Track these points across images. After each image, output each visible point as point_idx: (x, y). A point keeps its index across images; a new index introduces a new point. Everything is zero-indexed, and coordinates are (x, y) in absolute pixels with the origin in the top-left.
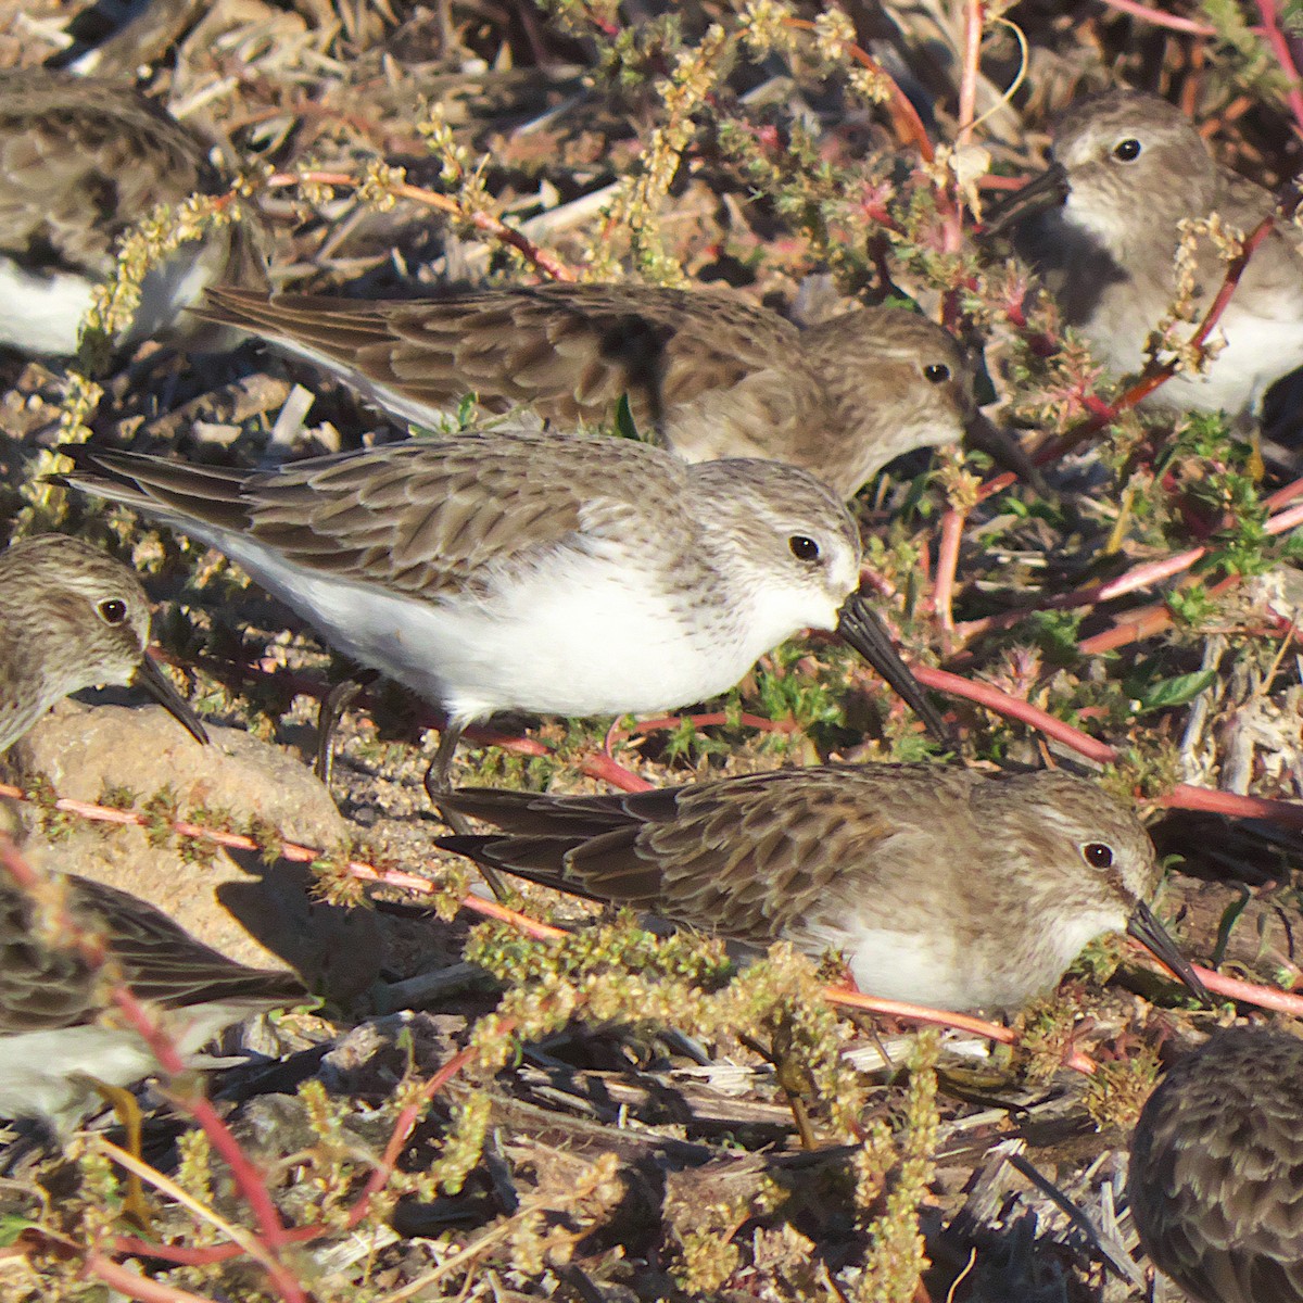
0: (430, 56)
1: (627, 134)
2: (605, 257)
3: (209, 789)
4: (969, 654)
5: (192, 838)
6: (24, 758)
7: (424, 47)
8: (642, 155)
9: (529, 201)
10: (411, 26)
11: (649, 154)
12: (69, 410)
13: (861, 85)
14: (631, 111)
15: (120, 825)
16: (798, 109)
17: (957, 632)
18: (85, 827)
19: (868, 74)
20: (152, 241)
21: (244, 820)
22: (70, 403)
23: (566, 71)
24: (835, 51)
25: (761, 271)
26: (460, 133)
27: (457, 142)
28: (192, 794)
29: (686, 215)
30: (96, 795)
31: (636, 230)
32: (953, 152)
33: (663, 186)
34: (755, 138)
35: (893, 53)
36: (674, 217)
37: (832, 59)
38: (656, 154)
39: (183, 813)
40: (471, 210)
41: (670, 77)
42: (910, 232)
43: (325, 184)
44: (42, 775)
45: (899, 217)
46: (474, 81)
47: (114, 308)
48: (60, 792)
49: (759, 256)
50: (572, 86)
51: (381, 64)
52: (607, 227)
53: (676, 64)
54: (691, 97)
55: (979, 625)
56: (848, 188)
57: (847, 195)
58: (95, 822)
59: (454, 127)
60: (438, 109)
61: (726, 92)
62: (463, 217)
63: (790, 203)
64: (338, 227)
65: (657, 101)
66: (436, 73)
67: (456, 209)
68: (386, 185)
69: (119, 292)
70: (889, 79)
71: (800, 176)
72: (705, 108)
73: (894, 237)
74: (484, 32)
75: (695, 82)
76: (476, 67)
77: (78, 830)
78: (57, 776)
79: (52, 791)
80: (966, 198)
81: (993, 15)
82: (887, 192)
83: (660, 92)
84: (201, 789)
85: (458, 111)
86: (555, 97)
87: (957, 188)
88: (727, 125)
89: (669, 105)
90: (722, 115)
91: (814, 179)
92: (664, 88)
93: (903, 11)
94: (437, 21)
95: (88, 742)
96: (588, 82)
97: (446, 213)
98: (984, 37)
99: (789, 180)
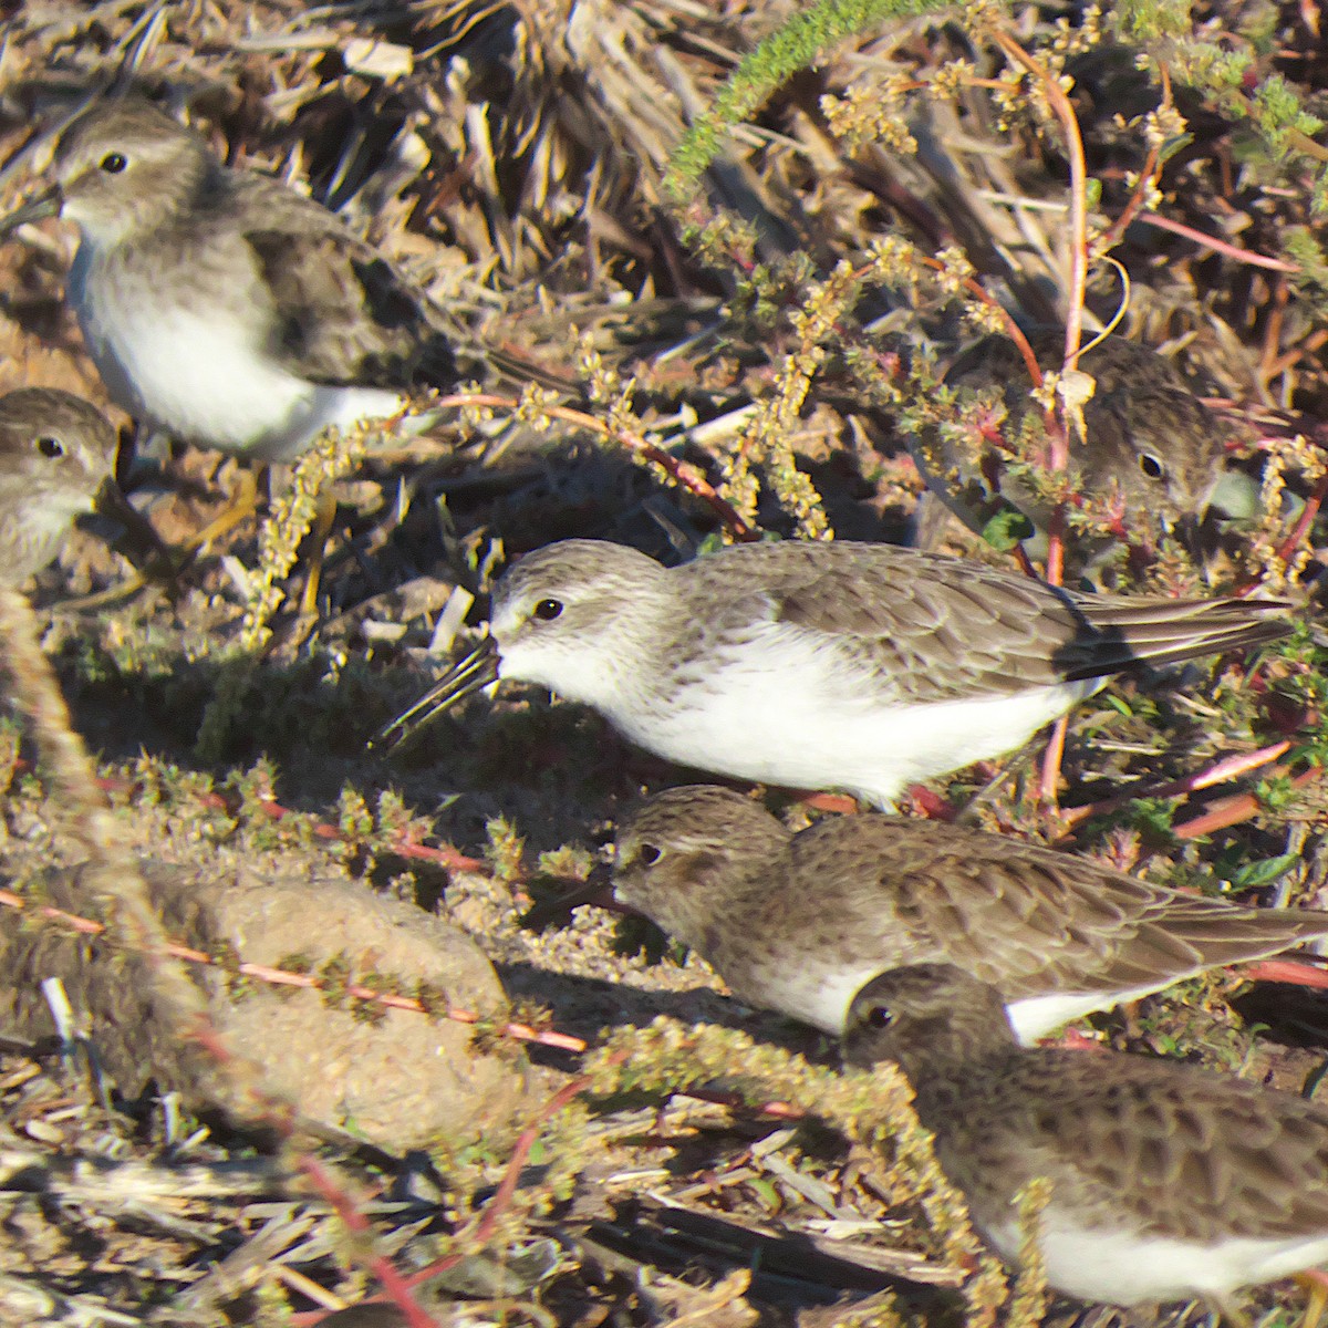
0: (581, 288)
1: (761, 361)
2: (742, 472)
3: (379, 956)
4: (1073, 838)
5: (364, 1000)
6: (209, 927)
7: (574, 279)
8: (776, 379)
9: (671, 421)
10: (563, 260)
11: (782, 379)
12: (252, 612)
13: (977, 317)
14: (764, 339)
15: (298, 988)
16: (917, 339)
17: (1062, 816)
18: (266, 989)
19: (983, 306)
20: (326, 458)
21: (412, 984)
22: (252, 606)
23: (705, 302)
24: (953, 285)
25: (882, 487)
26: (607, 358)
27: (605, 367)
28: (364, 961)
29: (814, 434)
30: (276, 960)
31: (769, 447)
32: (1061, 379)
33: (794, 408)
34: (880, 366)
35: (1003, 287)
36: (803, 436)
37: (950, 291)
38: (789, 378)
39: (356, 978)
40: (618, 429)
41: (803, 309)
42: (1021, 451)
43: (486, 406)
44: (227, 941)
45: (1011, 438)
46: (620, 311)
47: (292, 519)
48: (243, 958)
49: (880, 473)
50: (709, 317)
51: (535, 294)
52: (744, 446)
53: (807, 296)
54: (821, 326)
55: (1083, 811)
56: (964, 410)
57: (964, 417)
58: (275, 985)
59: (602, 352)
60: (588, 338)
61: (852, 322)
62: (610, 437)
63: (909, 424)
64: (496, 443)
65: (789, 329)
66: (586, 303)
67: (604, 428)
68: (542, 408)
69: (297, 504)
70: (1002, 311)
71: (920, 400)
72: (833, 337)
73: (1006, 455)
74: (630, 266)
75: (824, 313)
76: (622, 298)
77: (260, 993)
78: (241, 943)
79: (236, 956)
80: (1072, 420)
81: (1097, 253)
82: (1001, 414)
83: (793, 321)
84: (372, 956)
85: (605, 338)
86: (694, 326)
87: (1064, 412)
88: (853, 353)
89: (800, 334)
90: (849, 343)
91: (933, 402)
92: (796, 317)
93: (1013, 248)
94: (586, 255)
95: (268, 912)
96: (725, 312)
97: (596, 432)
98: (1089, 272)
99: (911, 403)
